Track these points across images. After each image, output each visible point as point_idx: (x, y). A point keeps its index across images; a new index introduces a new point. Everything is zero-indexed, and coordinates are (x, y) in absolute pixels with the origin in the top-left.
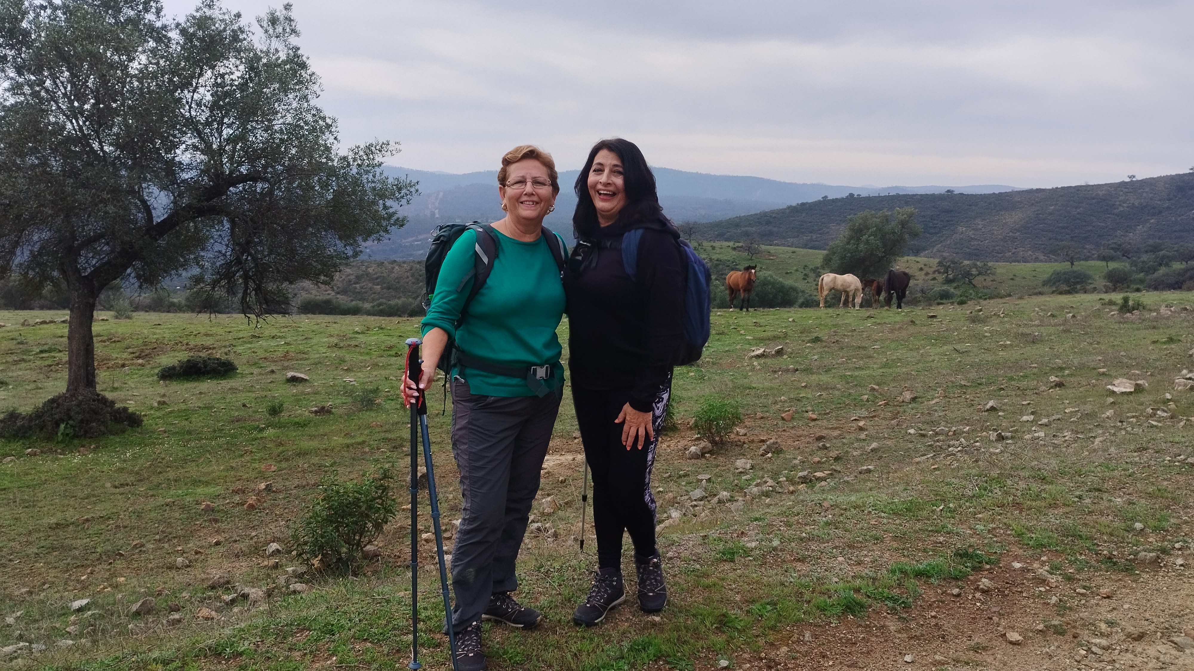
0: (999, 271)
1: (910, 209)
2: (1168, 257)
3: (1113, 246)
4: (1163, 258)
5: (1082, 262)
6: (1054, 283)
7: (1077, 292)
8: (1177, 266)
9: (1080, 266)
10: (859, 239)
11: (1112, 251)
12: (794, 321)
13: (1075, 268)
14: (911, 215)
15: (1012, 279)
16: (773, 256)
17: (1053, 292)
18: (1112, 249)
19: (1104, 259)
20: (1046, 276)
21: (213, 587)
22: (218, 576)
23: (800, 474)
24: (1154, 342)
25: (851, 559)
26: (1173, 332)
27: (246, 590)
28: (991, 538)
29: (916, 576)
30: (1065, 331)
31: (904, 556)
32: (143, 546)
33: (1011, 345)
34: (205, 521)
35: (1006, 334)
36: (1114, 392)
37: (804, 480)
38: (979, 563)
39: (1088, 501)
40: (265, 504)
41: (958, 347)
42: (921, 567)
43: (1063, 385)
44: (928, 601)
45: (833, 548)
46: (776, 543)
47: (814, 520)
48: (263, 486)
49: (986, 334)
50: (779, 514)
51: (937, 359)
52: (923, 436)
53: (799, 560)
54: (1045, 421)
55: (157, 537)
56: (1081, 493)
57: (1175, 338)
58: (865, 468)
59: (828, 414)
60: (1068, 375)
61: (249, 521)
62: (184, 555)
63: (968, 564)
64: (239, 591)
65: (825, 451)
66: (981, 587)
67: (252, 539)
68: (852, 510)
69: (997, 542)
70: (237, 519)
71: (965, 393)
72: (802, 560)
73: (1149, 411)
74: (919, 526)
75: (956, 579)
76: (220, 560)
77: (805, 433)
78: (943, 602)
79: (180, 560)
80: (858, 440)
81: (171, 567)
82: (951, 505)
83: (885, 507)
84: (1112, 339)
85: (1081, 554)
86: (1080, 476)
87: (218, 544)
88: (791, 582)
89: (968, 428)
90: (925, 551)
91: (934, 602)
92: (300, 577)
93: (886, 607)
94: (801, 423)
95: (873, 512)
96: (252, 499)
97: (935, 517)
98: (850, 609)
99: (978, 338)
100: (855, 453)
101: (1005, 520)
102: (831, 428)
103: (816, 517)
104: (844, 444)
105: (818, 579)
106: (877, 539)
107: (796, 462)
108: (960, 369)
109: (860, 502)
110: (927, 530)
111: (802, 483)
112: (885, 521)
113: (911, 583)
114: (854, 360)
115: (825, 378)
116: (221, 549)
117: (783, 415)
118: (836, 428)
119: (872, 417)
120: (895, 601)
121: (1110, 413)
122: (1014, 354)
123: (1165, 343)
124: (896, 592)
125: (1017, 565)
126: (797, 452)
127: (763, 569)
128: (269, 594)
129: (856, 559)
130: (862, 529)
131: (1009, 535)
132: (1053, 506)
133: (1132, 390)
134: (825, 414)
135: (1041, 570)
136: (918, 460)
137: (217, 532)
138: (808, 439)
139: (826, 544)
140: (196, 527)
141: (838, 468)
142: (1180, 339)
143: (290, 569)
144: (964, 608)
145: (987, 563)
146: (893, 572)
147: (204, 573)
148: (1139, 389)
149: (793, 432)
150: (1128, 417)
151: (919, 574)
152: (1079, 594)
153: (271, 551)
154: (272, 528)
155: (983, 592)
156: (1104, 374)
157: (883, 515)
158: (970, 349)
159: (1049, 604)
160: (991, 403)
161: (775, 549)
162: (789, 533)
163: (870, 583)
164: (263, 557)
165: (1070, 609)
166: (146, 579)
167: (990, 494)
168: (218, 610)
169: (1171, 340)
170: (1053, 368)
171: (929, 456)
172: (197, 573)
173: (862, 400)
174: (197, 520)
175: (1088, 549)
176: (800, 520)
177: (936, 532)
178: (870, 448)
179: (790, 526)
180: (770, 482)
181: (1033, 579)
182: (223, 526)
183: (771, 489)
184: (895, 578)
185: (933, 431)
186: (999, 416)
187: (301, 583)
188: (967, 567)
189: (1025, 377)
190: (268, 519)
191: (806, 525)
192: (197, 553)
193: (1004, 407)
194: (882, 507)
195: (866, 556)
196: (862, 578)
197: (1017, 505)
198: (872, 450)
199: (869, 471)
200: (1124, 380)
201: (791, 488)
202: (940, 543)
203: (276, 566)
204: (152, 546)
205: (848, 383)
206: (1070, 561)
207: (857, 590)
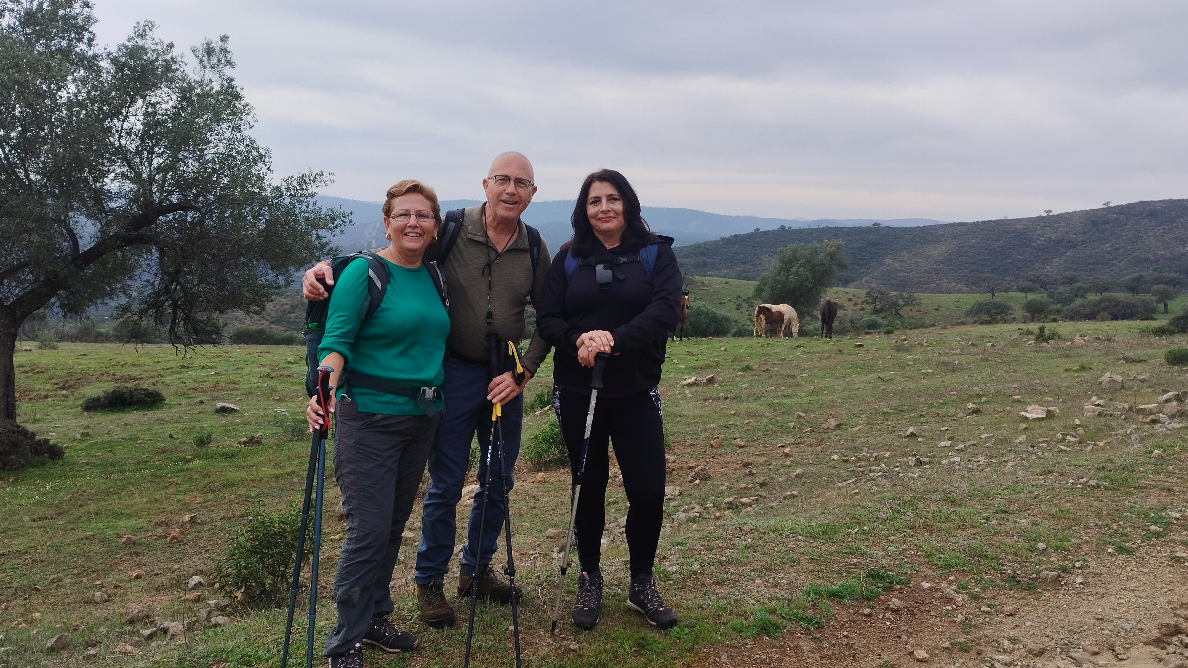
0: (924, 301)
1: (839, 242)
2: (1083, 288)
3: (1032, 278)
4: (1079, 289)
5: (1003, 293)
6: (976, 314)
7: (997, 322)
8: (1092, 297)
9: (1001, 297)
10: (789, 270)
11: (1030, 283)
12: (725, 350)
13: (996, 299)
14: (839, 247)
15: (937, 310)
16: (707, 286)
17: (975, 322)
18: (1030, 280)
19: (1023, 290)
20: (969, 307)
21: (131, 622)
22: (137, 610)
23: (727, 500)
24: (1067, 370)
25: (768, 582)
26: (1084, 361)
27: (166, 624)
28: (902, 559)
29: (830, 597)
30: (983, 360)
31: (819, 577)
32: (60, 580)
33: (932, 373)
34: (126, 554)
35: (928, 362)
36: (1027, 418)
37: (731, 506)
38: (890, 583)
39: (994, 522)
40: (188, 537)
41: (882, 375)
42: (834, 588)
43: (980, 411)
44: (840, 622)
45: (751, 571)
46: (696, 567)
47: (734, 544)
48: (187, 518)
49: (909, 363)
50: (700, 538)
51: (862, 387)
52: (846, 461)
53: (718, 583)
54: (961, 446)
55: (76, 571)
56: (988, 515)
57: (1086, 366)
58: (789, 493)
59: (756, 441)
60: (985, 402)
61: (172, 553)
62: (103, 589)
63: (880, 585)
64: (158, 626)
65: (752, 477)
66: (891, 606)
67: (173, 572)
68: (771, 533)
69: (907, 563)
70: (159, 552)
71: (887, 420)
72: (721, 583)
73: (1059, 436)
74: (834, 548)
75: (868, 599)
76: (140, 594)
77: (733, 460)
78: (855, 622)
79: (98, 594)
80: (784, 466)
81: (90, 602)
82: (865, 528)
83: (803, 530)
84: (1027, 368)
85: (987, 573)
86: (988, 498)
87: (138, 577)
88: (709, 605)
89: (888, 454)
90: (839, 572)
91: (847, 622)
92: (222, 610)
93: (800, 628)
94: (729, 450)
95: (791, 536)
96: (175, 532)
97: (850, 539)
98: (765, 630)
99: (902, 366)
100: (780, 479)
101: (916, 542)
102: (758, 455)
103: (736, 541)
104: (770, 470)
105: (736, 601)
106: (794, 562)
107: (724, 488)
108: (883, 397)
109: (778, 526)
110: (842, 552)
111: (729, 509)
112: (802, 544)
113: (825, 604)
114: (783, 388)
115: (753, 406)
116: (142, 583)
117: (712, 442)
118: (763, 455)
119: (798, 444)
120: (809, 621)
121: (1022, 438)
122: (935, 382)
123: (1077, 371)
124: (810, 613)
125: (926, 585)
126: (724, 478)
127: (683, 593)
128: (190, 628)
129: (773, 581)
130: (780, 552)
131: (920, 556)
132: (962, 527)
133: (1044, 416)
134: (753, 441)
135: (948, 590)
136: (840, 485)
137: (139, 565)
138: (735, 466)
139: (745, 567)
140: (116, 561)
141: (763, 494)
142: (1092, 367)
143: (212, 602)
144: (875, 627)
145: (897, 583)
146: (808, 593)
147: (123, 607)
148: (1050, 415)
149: (721, 458)
150: (1039, 442)
151: (833, 595)
152: (984, 612)
153: (193, 584)
154: (197, 561)
155: (894, 611)
156: (1018, 401)
157: (800, 538)
158: (893, 377)
159: (955, 622)
160: (911, 430)
161: (695, 573)
162: (709, 557)
163: (786, 605)
164: (184, 590)
165: (975, 627)
166: (63, 614)
167: (903, 517)
168: (136, 645)
169: (1083, 368)
170: (971, 396)
171: (851, 481)
172: (116, 608)
173: (788, 427)
174: (118, 553)
175: (994, 569)
176: (721, 544)
177: (851, 553)
178: (795, 474)
179: (711, 550)
180: (698, 508)
181: (941, 598)
182: (145, 559)
183: (698, 515)
184: (810, 599)
185: (856, 456)
186: (919, 442)
187: (223, 616)
188: (878, 587)
189: (944, 404)
190: (191, 551)
191: (726, 548)
192: (116, 587)
193: (923, 433)
194: (800, 530)
195: (783, 578)
196: (778, 599)
197: (928, 527)
198: (797, 476)
199: (794, 496)
200: (1037, 407)
201: (718, 514)
202: (854, 564)
203: (198, 600)
204: (70, 581)
205: (775, 411)
206: (977, 580)
207: (773, 612)
